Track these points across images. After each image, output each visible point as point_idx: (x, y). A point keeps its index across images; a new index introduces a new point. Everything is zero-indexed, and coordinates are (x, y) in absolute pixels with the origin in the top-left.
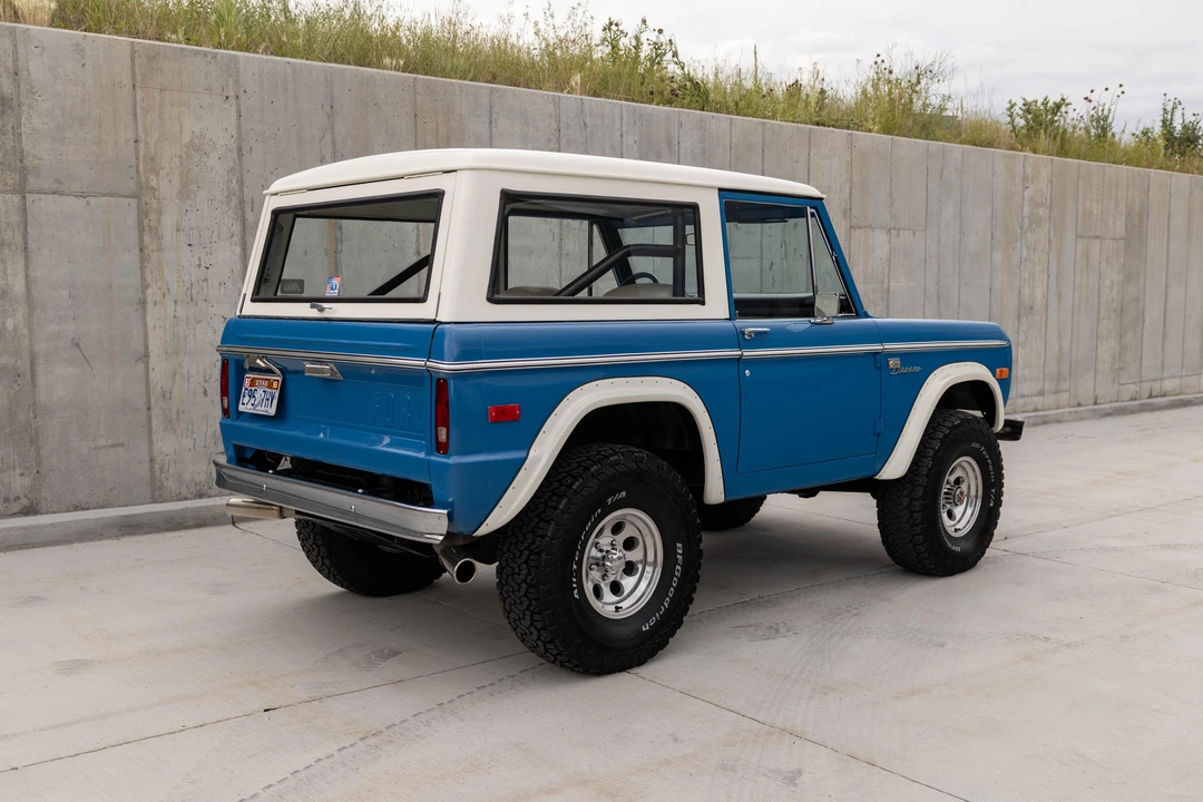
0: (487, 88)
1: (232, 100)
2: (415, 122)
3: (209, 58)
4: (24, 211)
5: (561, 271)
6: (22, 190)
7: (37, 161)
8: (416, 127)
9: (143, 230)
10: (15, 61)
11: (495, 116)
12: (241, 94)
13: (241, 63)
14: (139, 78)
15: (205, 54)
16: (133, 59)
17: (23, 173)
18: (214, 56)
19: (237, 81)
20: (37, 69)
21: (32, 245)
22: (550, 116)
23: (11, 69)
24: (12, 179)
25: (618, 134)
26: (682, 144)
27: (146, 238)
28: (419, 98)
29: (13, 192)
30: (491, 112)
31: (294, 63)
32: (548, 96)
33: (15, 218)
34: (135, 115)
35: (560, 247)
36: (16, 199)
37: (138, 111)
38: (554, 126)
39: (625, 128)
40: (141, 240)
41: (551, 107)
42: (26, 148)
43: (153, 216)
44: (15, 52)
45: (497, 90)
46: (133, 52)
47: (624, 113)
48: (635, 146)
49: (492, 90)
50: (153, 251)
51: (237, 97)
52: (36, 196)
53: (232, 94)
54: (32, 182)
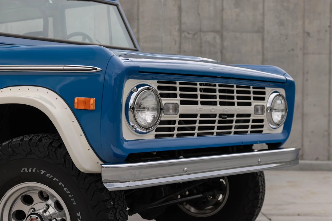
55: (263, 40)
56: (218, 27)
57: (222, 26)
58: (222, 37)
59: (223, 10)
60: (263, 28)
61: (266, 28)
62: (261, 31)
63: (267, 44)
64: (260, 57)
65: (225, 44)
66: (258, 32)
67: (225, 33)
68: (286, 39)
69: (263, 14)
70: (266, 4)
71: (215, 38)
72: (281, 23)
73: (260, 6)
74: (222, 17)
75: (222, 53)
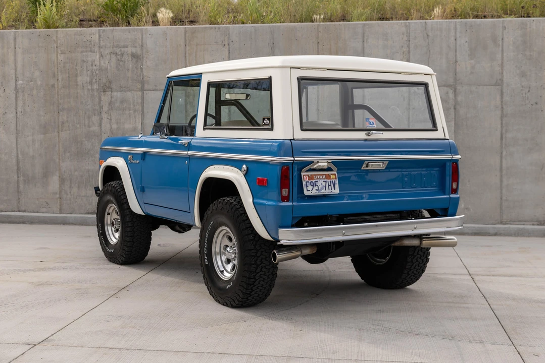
0: (361, 24)
1: (226, 46)
2: (318, 46)
3: (217, 29)
4: (143, 98)
5: (409, 118)
6: (142, 90)
7: (148, 79)
8: (318, 48)
9: (187, 103)
10: (142, 41)
11: (366, 38)
12: (231, 43)
13: (231, 30)
14: (188, 42)
15: (215, 28)
16: (185, 34)
17: (143, 83)
18: (219, 28)
19: (228, 38)
20: (149, 43)
21: (145, 111)
22: (403, 34)
23: (141, 45)
24: (139, 86)
25: (453, 39)
26: (506, 40)
27: (188, 107)
28: (320, 34)
29: (140, 91)
30: (363, 37)
31: (255, 26)
32: (402, 23)
33: (140, 101)
34: (186, 57)
35: (409, 104)
36: (140, 93)
37: (187, 55)
38: (405, 38)
39: (458, 35)
40: (186, 108)
41: (404, 29)
42: (145, 74)
43: (191, 97)
44: (142, 38)
45: (368, 24)
46: (186, 32)
47: (458, 26)
48: (467, 44)
49: (364, 25)
50: (191, 112)
51: (229, 44)
52: (148, 92)
53: (226, 43)
54: (146, 87)
55: (502, 94)
56: (451, 81)
57: (455, 79)
58: (455, 91)
59: (456, 62)
60: (502, 80)
61: (505, 80)
62: (499, 83)
63: (506, 98)
64: (499, 113)
65: (459, 99)
66: (496, 84)
67: (458, 87)
68: (529, 91)
69: (502, 65)
70: (505, 54)
71: (447, 93)
72: (523, 75)
73: (499, 56)
74: (456, 70)
75: (455, 109)
